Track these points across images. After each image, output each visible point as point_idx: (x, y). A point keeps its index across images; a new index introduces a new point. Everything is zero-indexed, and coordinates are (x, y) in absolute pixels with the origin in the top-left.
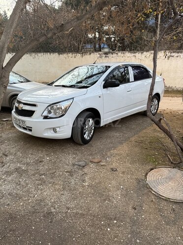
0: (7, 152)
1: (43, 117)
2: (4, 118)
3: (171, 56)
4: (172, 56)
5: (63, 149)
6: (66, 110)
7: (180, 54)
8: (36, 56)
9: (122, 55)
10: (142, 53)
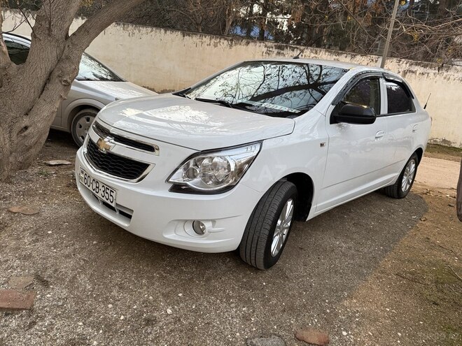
0: (49, 272)
1: (171, 185)
2: (54, 158)
3: (410, 71)
4: (413, 72)
5: (208, 280)
6: (240, 172)
7: (428, 70)
8: (136, 31)
9: (313, 55)
10: (353, 57)
